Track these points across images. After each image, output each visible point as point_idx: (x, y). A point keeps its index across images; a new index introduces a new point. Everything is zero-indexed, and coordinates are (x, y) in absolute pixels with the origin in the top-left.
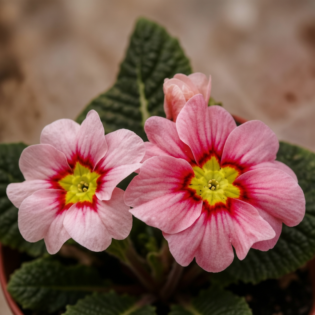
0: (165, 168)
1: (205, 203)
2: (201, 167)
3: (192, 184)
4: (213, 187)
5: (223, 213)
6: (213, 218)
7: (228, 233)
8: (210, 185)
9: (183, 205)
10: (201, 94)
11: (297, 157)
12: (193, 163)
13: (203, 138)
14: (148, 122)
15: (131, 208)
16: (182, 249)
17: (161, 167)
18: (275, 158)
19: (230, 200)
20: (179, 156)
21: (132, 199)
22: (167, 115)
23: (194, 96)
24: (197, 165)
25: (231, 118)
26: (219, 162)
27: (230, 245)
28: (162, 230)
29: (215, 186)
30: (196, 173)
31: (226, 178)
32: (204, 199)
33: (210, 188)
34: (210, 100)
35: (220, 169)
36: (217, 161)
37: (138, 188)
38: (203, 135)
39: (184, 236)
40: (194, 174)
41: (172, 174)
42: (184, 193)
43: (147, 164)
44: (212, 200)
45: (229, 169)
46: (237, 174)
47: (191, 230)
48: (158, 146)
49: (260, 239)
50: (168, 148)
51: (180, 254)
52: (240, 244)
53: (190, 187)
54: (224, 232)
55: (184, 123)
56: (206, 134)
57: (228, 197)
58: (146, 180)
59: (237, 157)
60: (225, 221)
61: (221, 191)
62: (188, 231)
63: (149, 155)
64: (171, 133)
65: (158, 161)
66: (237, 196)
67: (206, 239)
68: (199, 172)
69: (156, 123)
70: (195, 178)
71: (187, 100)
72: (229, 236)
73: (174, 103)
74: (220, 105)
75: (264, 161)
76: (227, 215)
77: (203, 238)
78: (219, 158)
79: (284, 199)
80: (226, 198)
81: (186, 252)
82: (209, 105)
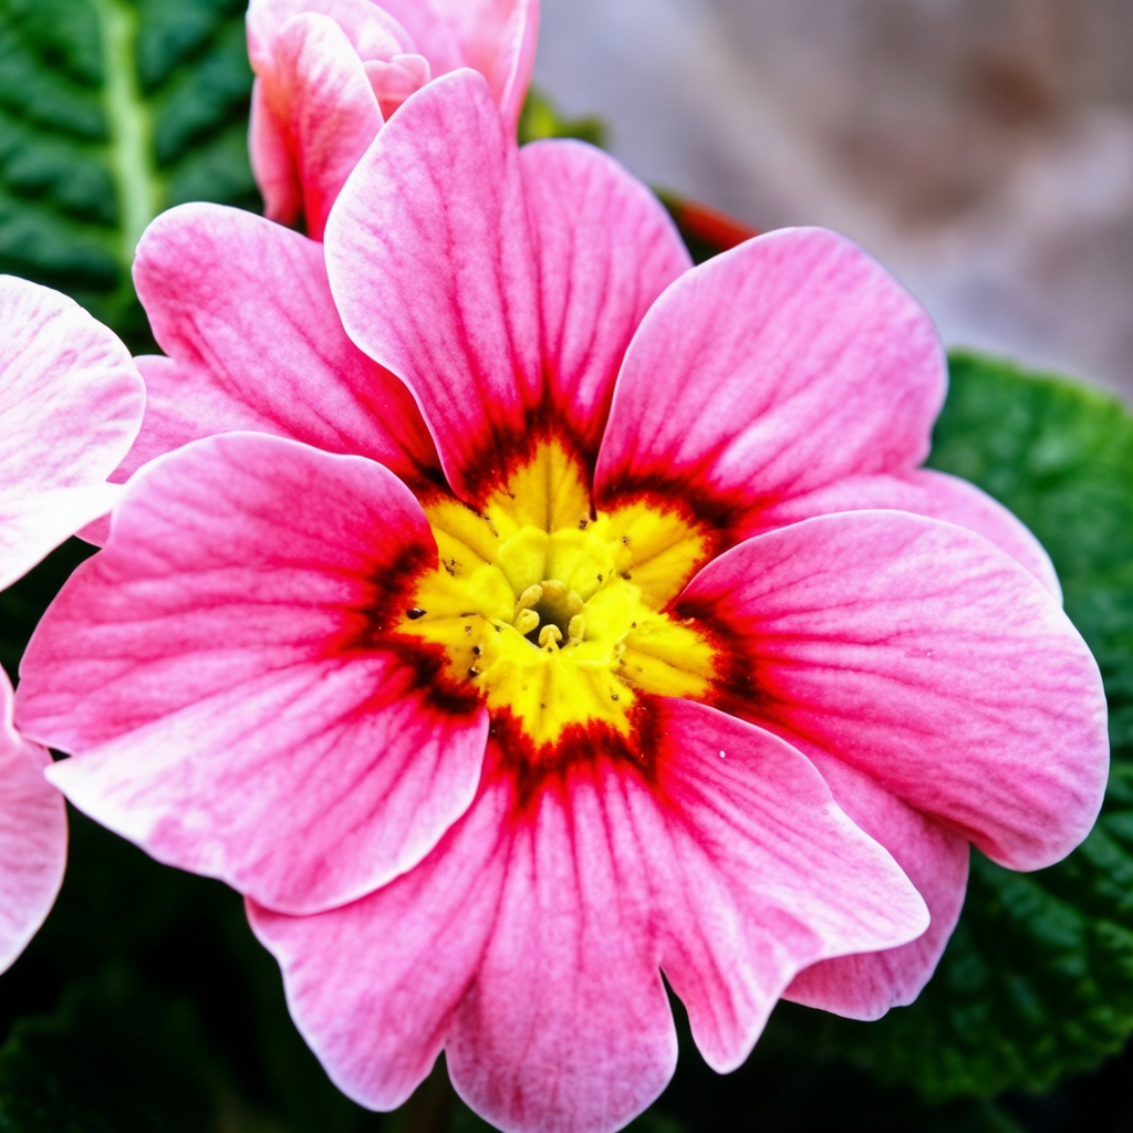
0: (262, 513)
1: (505, 728)
2: (477, 508)
3: (423, 613)
4: (551, 632)
5: (612, 782)
6: (550, 816)
7: (644, 908)
8: (533, 618)
9: (370, 736)
10: (473, 72)
11: (1052, 451)
12: (428, 481)
13: (487, 332)
14: (153, 237)
15: (58, 756)
16: (364, 1006)
17: (238, 504)
18: (924, 448)
19: (650, 709)
20: (346, 443)
21: (65, 698)
22: (272, 198)
23: (431, 85)
24: (452, 495)
25: (659, 217)
26: (586, 476)
27: (655, 983)
28: (243, 887)
29: (563, 625)
30: (446, 545)
31: (626, 577)
32: (496, 701)
33: (533, 637)
34: (528, 105)
35: (594, 517)
36: (574, 469)
37: (100, 633)
38: (486, 316)
39: (378, 924)
40: (435, 549)
41: (298, 548)
42: (374, 664)
43: (155, 489)
44: (543, 706)
45: (644, 522)
46: (691, 548)
47: (416, 892)
48: (218, 382)
49: (834, 944)
50: (275, 391)
51: (353, 1037)
52: (718, 977)
53: (407, 627)
54: (621, 904)
55: (374, 245)
56: (505, 308)
57: (638, 692)
58: (145, 588)
59: (689, 451)
60: (622, 834)
61: (597, 655)
62: (401, 892)
63: (164, 434)
64: (298, 307)
65: (219, 470)
66: (698, 686)
67: (506, 948)
68: (465, 541)
69: (209, 243)
70: (441, 576)
71: (388, 108)
72: (652, 927)
73: (315, 123)
74: (589, 133)
75: (855, 469)
76: (639, 801)
77: (487, 943)
78: (584, 453)
79: (980, 701)
80: (627, 698)
81: (388, 1022)
82: (522, 140)
